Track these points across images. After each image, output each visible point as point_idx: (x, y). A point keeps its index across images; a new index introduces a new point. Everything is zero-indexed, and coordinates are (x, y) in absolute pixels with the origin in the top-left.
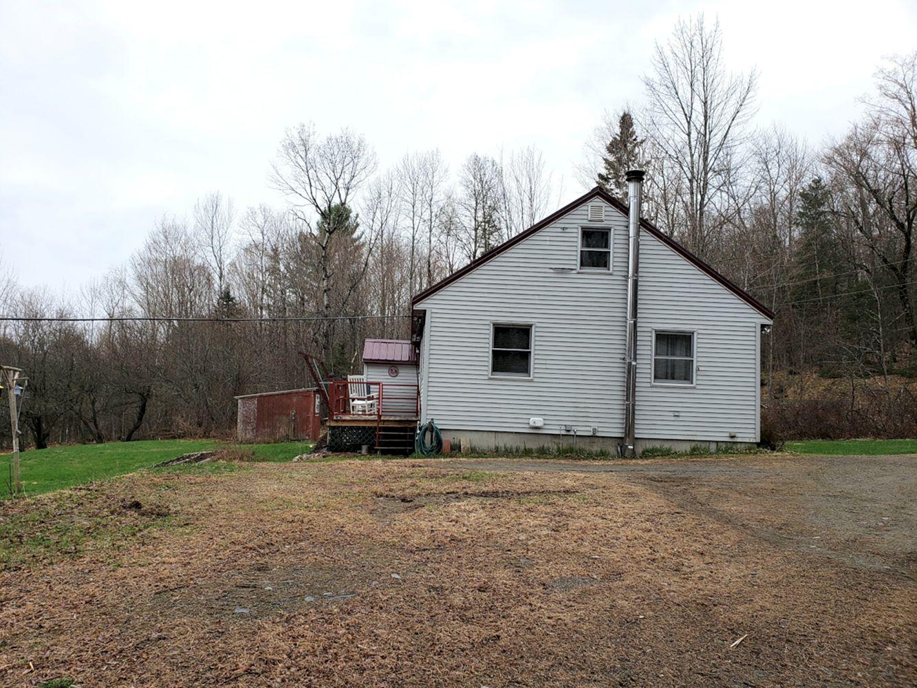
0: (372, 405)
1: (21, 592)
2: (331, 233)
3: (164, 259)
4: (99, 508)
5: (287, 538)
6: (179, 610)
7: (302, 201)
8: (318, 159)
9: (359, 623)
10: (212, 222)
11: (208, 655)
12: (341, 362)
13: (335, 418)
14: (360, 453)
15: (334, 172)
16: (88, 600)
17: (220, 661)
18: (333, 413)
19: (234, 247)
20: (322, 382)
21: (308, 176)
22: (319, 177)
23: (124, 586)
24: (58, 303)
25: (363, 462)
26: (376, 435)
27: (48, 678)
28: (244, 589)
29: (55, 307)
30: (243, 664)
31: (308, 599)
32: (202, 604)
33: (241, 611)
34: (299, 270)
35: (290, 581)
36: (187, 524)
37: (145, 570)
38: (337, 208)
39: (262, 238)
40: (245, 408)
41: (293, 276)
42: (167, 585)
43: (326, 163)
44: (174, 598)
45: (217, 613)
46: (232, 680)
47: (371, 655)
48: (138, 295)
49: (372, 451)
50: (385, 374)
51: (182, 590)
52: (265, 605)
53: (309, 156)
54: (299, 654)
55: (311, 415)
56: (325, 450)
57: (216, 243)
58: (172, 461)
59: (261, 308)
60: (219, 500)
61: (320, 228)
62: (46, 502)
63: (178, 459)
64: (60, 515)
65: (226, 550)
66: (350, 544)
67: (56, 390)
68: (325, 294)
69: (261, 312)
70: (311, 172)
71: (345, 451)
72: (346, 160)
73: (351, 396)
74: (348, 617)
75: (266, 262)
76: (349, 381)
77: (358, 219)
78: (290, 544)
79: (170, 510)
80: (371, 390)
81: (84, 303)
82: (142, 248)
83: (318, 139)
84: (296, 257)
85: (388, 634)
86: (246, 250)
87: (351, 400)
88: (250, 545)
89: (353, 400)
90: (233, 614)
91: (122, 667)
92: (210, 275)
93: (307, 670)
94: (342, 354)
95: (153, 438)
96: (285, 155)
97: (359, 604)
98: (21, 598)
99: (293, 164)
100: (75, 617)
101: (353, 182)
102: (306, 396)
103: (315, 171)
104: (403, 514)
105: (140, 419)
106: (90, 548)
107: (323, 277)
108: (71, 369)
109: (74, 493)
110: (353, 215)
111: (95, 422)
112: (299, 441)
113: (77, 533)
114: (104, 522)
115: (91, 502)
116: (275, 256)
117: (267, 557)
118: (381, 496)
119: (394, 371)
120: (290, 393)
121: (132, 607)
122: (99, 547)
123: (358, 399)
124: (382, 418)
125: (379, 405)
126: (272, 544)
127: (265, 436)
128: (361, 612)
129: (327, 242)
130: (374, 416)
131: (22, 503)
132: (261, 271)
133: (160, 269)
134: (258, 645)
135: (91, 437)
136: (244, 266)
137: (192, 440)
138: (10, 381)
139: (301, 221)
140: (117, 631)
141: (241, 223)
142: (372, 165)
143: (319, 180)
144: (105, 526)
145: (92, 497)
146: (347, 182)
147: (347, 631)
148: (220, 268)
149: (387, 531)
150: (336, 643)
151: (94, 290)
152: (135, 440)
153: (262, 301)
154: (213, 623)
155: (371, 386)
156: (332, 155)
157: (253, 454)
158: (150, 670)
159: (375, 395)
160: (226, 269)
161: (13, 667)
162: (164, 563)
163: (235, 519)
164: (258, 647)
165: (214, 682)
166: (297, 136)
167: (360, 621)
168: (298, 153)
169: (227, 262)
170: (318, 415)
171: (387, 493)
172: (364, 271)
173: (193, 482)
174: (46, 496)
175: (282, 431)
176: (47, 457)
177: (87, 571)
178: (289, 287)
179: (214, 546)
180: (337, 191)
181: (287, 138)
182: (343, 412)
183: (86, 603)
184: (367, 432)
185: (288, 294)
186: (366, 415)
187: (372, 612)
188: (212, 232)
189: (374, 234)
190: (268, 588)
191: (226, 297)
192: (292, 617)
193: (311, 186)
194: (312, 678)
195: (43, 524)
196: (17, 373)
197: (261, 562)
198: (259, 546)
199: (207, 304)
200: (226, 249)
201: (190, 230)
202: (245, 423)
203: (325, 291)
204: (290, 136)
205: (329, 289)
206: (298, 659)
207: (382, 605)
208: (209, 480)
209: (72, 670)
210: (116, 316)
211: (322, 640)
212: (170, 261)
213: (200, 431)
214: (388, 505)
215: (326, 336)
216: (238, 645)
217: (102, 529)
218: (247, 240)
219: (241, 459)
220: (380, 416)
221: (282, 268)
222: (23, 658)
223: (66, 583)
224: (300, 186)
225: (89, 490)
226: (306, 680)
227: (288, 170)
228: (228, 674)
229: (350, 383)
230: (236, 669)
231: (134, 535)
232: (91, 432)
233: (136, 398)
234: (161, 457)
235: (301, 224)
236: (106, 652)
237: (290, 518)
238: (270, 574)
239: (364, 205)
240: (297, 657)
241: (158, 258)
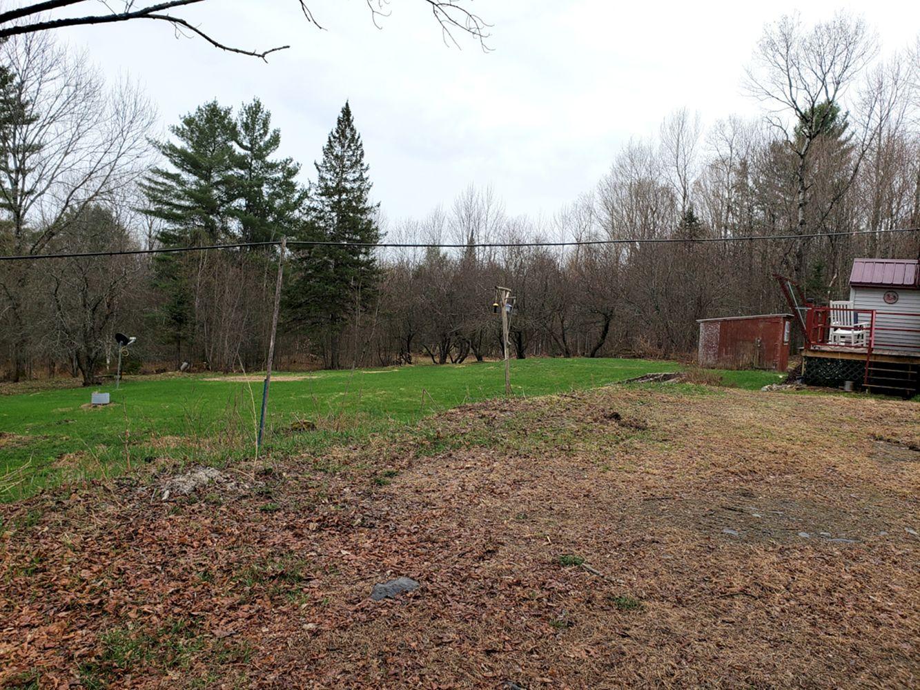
0: (859, 335)
1: (532, 476)
2: (811, 137)
3: (629, 182)
4: (583, 415)
5: (771, 468)
6: (668, 519)
7: (778, 106)
8: (802, 54)
9: (867, 573)
10: (678, 141)
11: (701, 567)
12: (816, 285)
13: (812, 348)
14: (842, 389)
15: (821, 66)
16: (586, 494)
17: (714, 576)
18: (810, 342)
19: (699, 165)
20: (797, 308)
21: (788, 75)
22: (802, 74)
23: (614, 488)
24: (535, 231)
25: (850, 399)
26: (864, 371)
27: (563, 553)
28: (731, 511)
29: (533, 234)
30: (738, 584)
31: (803, 535)
32: (690, 519)
33: (730, 532)
34: (769, 184)
35: (779, 513)
36: (665, 440)
37: (631, 477)
38: (822, 108)
39: (730, 152)
40: (707, 332)
41: (762, 190)
42: (654, 494)
43: (812, 57)
44: (663, 508)
45: (705, 530)
46: (728, 596)
47: (887, 611)
48: (604, 219)
49: (858, 388)
50: (879, 300)
51: (669, 501)
52: (755, 532)
53: (792, 52)
54: (798, 589)
55: (779, 344)
56: (798, 382)
57: (680, 161)
58: (637, 379)
59: (726, 228)
60: (693, 421)
61: (798, 133)
62: (540, 403)
63: (642, 378)
64: (552, 416)
65: (706, 470)
66: (845, 486)
67: (533, 309)
68: (801, 209)
69: (726, 232)
70: (793, 70)
71: (823, 386)
72: (838, 49)
73: (833, 324)
74: (854, 563)
75: (733, 178)
76: (831, 307)
77: (848, 117)
78: (774, 475)
79: (647, 424)
80: (859, 318)
81: (557, 231)
82: (608, 172)
83: (803, 31)
84: (768, 169)
85: (907, 593)
86: (712, 166)
87: (831, 330)
88: (732, 469)
89: (836, 329)
90: (722, 533)
91: (623, 559)
92: (673, 196)
93: (810, 607)
94: (818, 276)
95: (615, 356)
96: (762, 56)
97: (866, 553)
98: (533, 481)
99: (770, 65)
100: (577, 506)
101: (846, 74)
102: (775, 322)
103: (798, 68)
104: (912, 463)
105: (604, 337)
106: (581, 449)
107: (799, 189)
108: (545, 291)
109: (561, 399)
110: (840, 114)
111: (564, 339)
112: (765, 370)
113: (568, 434)
114: (589, 428)
115: (576, 408)
116: (743, 171)
117: (751, 483)
118: (881, 439)
119: (891, 297)
120: (757, 319)
121: (624, 508)
122: (588, 449)
123: (842, 328)
124: (873, 352)
125: (871, 336)
126: (755, 472)
127: (727, 362)
128: (869, 563)
129: (807, 149)
130: (862, 349)
131: (522, 402)
132: (727, 188)
133: (625, 192)
134: (751, 569)
135: (559, 351)
136: (708, 183)
137: (652, 361)
138: (503, 299)
139: (776, 128)
140: (614, 526)
141: (708, 139)
142: (873, 48)
143: (802, 78)
144: (591, 431)
145: (577, 404)
146: (837, 75)
147: (853, 578)
148: (684, 188)
149: (893, 479)
150: (840, 587)
151: (565, 217)
152: (598, 357)
153: (727, 220)
154: (702, 538)
155: (859, 314)
156: (820, 46)
157: (721, 379)
158: (648, 568)
159: (865, 324)
160: (690, 189)
161: (535, 537)
162: (648, 473)
163: (712, 441)
164: (752, 571)
165: (710, 594)
166: (777, 31)
167: (869, 571)
168: (777, 50)
169: (692, 181)
170: (787, 344)
171: (888, 437)
172: (852, 178)
173: (666, 400)
174: (540, 399)
175: (746, 358)
176: (527, 366)
177: (581, 468)
178: (757, 204)
179: (694, 465)
180: (824, 88)
181: (766, 36)
182: (821, 342)
183: (585, 496)
184: (852, 366)
185: (755, 211)
186: (851, 347)
187: (884, 564)
188: (677, 151)
189: (869, 133)
190: (755, 515)
191: (690, 218)
192: (786, 549)
193: (791, 86)
194: (816, 616)
195: (540, 423)
196: (508, 293)
197: (744, 488)
198: (741, 472)
199: (670, 225)
200: (691, 167)
201: (655, 151)
202: (707, 347)
203: (801, 205)
204: (769, 32)
205: (806, 203)
206: (798, 594)
207: (897, 560)
208: (681, 400)
209: (581, 550)
210: (583, 240)
211: (823, 581)
212: (635, 184)
213: (661, 352)
214: (891, 451)
215: (798, 256)
216: (730, 564)
217: (588, 434)
218: (714, 155)
219: (709, 383)
220: (871, 349)
221: (750, 183)
222: (541, 532)
223: (566, 476)
224: (778, 89)
225: (573, 398)
226: (809, 617)
227: (764, 73)
228: (723, 590)
229: (833, 309)
230: (731, 587)
231: (617, 443)
232: (560, 347)
233: (601, 318)
234: (625, 374)
235: (776, 132)
236: (608, 542)
237: (772, 448)
238: (756, 501)
239: (857, 99)
240: (797, 591)
241: (624, 182)
